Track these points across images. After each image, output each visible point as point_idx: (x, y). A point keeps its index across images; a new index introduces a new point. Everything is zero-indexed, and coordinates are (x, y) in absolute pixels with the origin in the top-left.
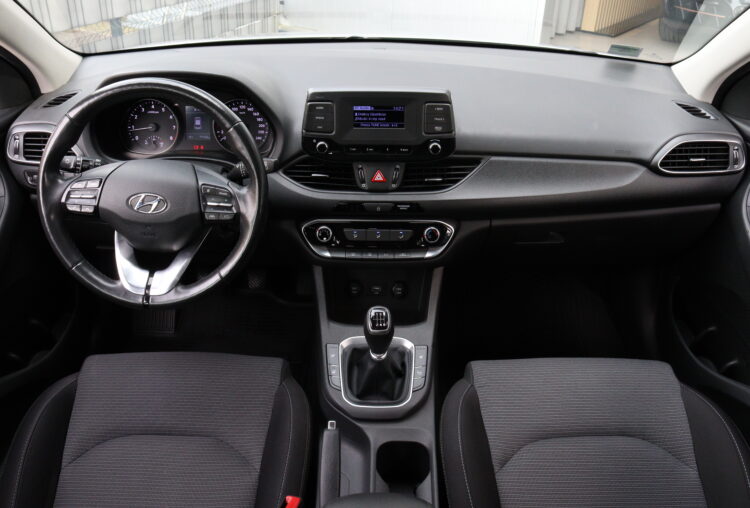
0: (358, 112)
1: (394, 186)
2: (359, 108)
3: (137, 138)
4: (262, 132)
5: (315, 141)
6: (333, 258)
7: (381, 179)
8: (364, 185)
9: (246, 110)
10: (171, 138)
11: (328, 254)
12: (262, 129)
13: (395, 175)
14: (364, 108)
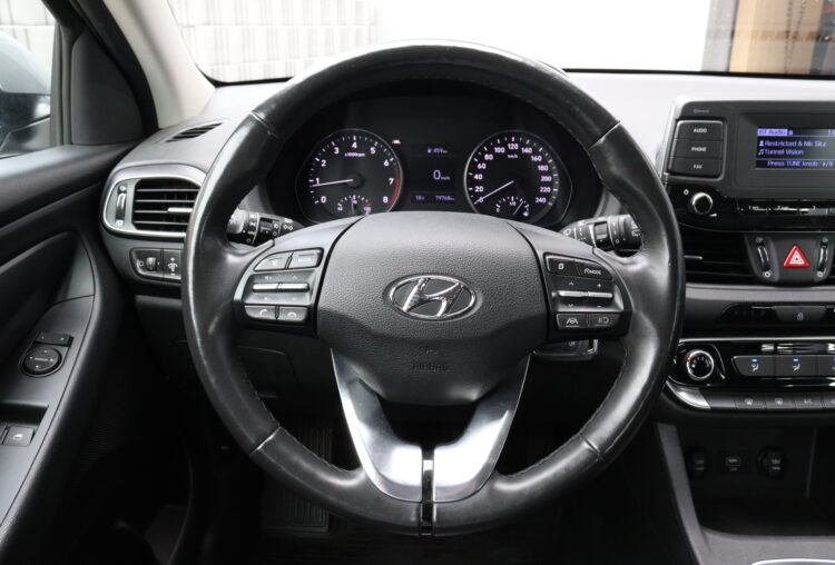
0: (765, 138)
1: (820, 275)
2: (767, 132)
3: (324, 199)
4: (548, 190)
5: (686, 192)
6: (713, 410)
7: (800, 262)
8: (767, 274)
9: (518, 152)
10: (385, 199)
11: (702, 403)
12: (546, 184)
13: (823, 254)
14: (775, 132)
